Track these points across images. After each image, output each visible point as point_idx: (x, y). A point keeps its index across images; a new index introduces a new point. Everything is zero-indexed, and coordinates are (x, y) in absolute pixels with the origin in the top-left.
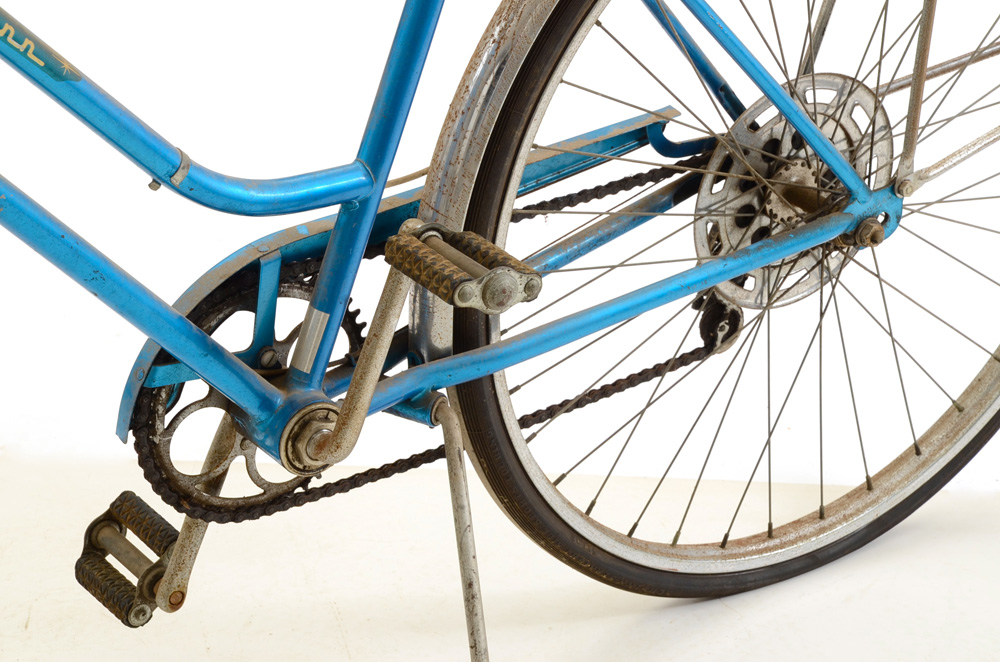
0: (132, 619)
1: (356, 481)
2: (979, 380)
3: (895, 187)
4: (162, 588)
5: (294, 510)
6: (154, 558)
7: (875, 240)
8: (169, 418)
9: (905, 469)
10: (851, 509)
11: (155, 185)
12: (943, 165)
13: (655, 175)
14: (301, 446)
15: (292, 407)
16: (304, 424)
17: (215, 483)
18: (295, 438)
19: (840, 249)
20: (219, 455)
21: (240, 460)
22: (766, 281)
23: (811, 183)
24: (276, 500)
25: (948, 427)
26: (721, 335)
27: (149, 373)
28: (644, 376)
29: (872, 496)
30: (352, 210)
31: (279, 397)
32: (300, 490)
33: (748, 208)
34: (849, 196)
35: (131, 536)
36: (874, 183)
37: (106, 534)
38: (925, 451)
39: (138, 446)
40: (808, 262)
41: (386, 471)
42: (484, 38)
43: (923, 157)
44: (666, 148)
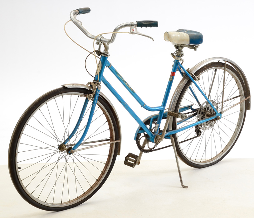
0: (133, 166)
1: (159, 149)
2: (229, 143)
3: (221, 113)
4: (137, 162)
5: (152, 152)
6: (135, 159)
7: (219, 119)
8: (140, 138)
9: (221, 154)
10: (215, 158)
11: (141, 107)
12: (226, 110)
13: (191, 112)
14: (157, 140)
15: (155, 135)
16: (157, 137)
17: (144, 147)
18: (156, 139)
19: (214, 121)
20: (144, 144)
21: (147, 145)
22: (204, 127)
23: (209, 114)
24: (151, 150)
25: (226, 148)
26: (199, 134)
27: (139, 131)
28: (190, 139)
29: (217, 157)
30: (161, 111)
31: (153, 135)
32: (153, 149)
33: (202, 117)
34: (216, 113)
35: (130, 157)
36: (219, 112)
37: (128, 158)
38: (223, 151)
39: (136, 141)
40: (209, 124)
41: (162, 148)
42: (175, 92)
43: (224, 109)
44: (192, 109)
